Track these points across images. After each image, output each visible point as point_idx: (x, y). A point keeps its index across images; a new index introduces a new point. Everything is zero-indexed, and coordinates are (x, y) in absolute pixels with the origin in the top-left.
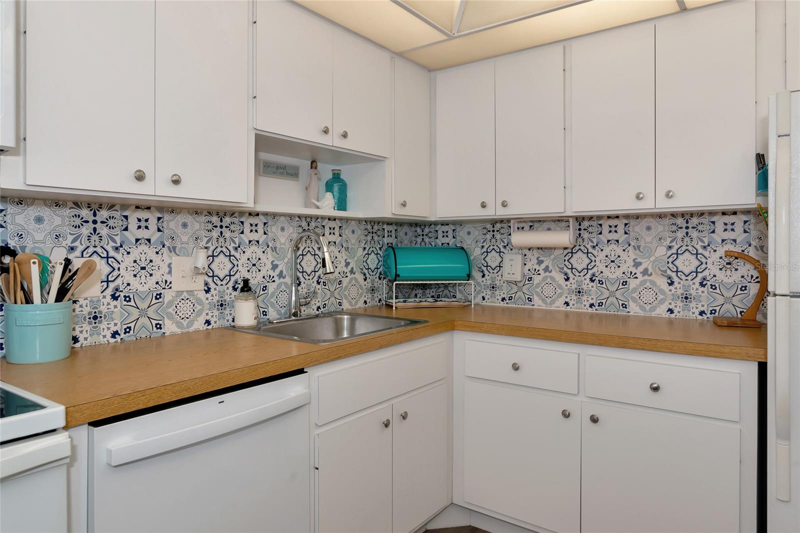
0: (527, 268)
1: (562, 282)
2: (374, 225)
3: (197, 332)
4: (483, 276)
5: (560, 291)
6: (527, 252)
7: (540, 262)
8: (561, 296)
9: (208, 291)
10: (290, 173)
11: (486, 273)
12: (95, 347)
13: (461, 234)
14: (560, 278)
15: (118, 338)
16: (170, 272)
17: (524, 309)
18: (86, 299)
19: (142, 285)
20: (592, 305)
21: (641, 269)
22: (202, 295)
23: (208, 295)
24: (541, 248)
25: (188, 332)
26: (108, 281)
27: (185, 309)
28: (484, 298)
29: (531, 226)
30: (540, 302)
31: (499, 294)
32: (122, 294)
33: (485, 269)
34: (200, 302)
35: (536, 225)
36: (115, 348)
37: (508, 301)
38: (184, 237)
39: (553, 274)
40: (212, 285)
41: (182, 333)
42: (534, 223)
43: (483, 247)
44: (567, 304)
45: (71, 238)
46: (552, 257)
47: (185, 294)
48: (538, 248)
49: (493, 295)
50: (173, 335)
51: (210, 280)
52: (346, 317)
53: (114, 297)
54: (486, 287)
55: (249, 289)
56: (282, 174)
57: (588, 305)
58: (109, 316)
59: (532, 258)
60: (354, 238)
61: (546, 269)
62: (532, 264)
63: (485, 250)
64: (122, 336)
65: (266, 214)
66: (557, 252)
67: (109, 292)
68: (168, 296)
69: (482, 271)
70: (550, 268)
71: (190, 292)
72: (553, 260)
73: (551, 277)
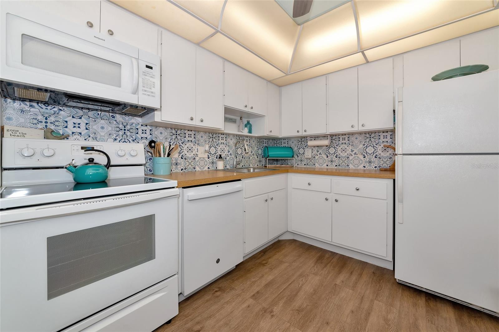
0: (313, 153)
1: (326, 158)
2: (260, 139)
3: (205, 170)
4: (298, 157)
5: (325, 161)
6: (313, 148)
7: (318, 151)
8: (325, 163)
9: (209, 158)
10: (234, 121)
11: (299, 156)
12: (177, 173)
13: (290, 142)
14: (325, 157)
15: (183, 171)
16: (198, 151)
17: (312, 168)
18: (174, 158)
19: (190, 155)
20: (336, 166)
21: (354, 152)
22: (207, 159)
23: (209, 159)
24: (318, 146)
25: (203, 171)
26: (180, 153)
27: (202, 163)
28: (298, 164)
29: (315, 139)
30: (318, 165)
31: (303, 163)
32: (184, 157)
33: (298, 154)
34: (206, 161)
35: (316, 138)
36: (182, 174)
37: (306, 165)
38: (202, 140)
40: (210, 156)
41: (201, 171)
42: (316, 137)
43: (298, 147)
44: (327, 165)
45: (170, 139)
46: (322, 149)
47: (202, 158)
48: (317, 146)
49: (301, 163)
50: (198, 171)
51: (209, 155)
52: (252, 169)
53: (182, 158)
54: (299, 160)
55: (221, 158)
56: (231, 121)
57: (335, 166)
58: (180, 164)
59: (315, 150)
60: (254, 143)
61: (320, 154)
62: (315, 152)
63: (298, 148)
64: (184, 170)
65: (226, 134)
66: (325, 147)
67: (180, 156)
68: (197, 159)
69: (298, 155)
70: (321, 153)
71: (203, 158)
72: (322, 150)
73: (322, 156)
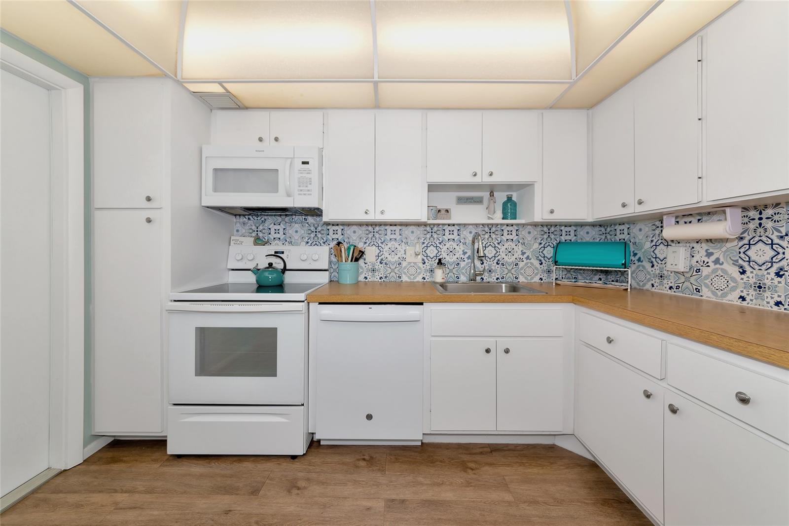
0: (695, 259)
2: (548, 227)
3: (418, 282)
4: (653, 266)
6: (695, 245)
7: (709, 255)
8: (735, 290)
9: (424, 263)
10: (478, 201)
11: (655, 263)
12: (373, 282)
13: (634, 231)
14: (734, 271)
15: (382, 280)
16: (405, 254)
17: (692, 299)
18: (370, 263)
19: (393, 259)
22: (421, 265)
23: (424, 265)
24: (711, 240)
25: (414, 282)
26: (378, 256)
27: (412, 270)
28: (653, 286)
29: (699, 220)
30: (710, 294)
31: (667, 283)
32: (384, 262)
33: (654, 260)
34: (420, 268)
35: (705, 218)
36: (381, 284)
37: (675, 290)
38: (412, 237)
39: (725, 266)
40: (426, 261)
41: (411, 282)
43: (652, 241)
44: (743, 298)
45: (365, 239)
46: (724, 249)
47: (412, 264)
48: (707, 240)
49: (661, 284)
50: (406, 282)
51: (425, 258)
52: (504, 285)
53: (381, 263)
54: (655, 276)
55: (441, 264)
56: (471, 202)
58: (379, 270)
59: (700, 250)
60: (532, 238)
61: (717, 261)
62: (700, 255)
63: (654, 243)
64: (384, 279)
65: (459, 225)
66: (729, 245)
67: (379, 260)
68: (404, 264)
69: (652, 262)
70: (722, 260)
71: (415, 263)
72: (725, 252)
73: (722, 270)
